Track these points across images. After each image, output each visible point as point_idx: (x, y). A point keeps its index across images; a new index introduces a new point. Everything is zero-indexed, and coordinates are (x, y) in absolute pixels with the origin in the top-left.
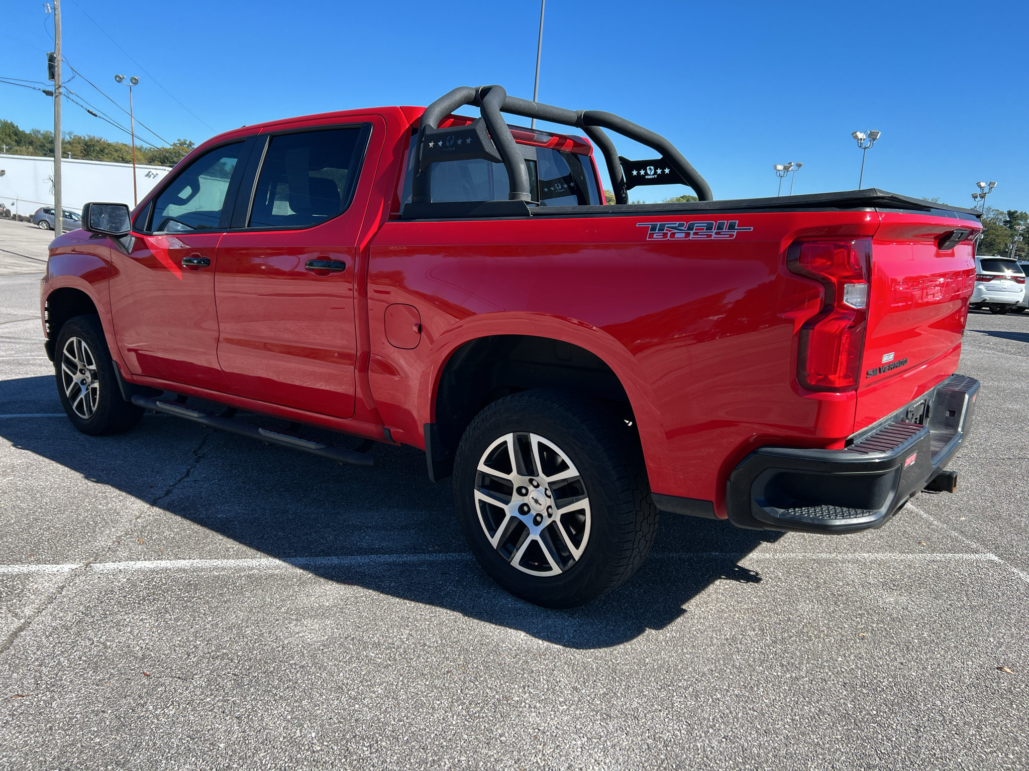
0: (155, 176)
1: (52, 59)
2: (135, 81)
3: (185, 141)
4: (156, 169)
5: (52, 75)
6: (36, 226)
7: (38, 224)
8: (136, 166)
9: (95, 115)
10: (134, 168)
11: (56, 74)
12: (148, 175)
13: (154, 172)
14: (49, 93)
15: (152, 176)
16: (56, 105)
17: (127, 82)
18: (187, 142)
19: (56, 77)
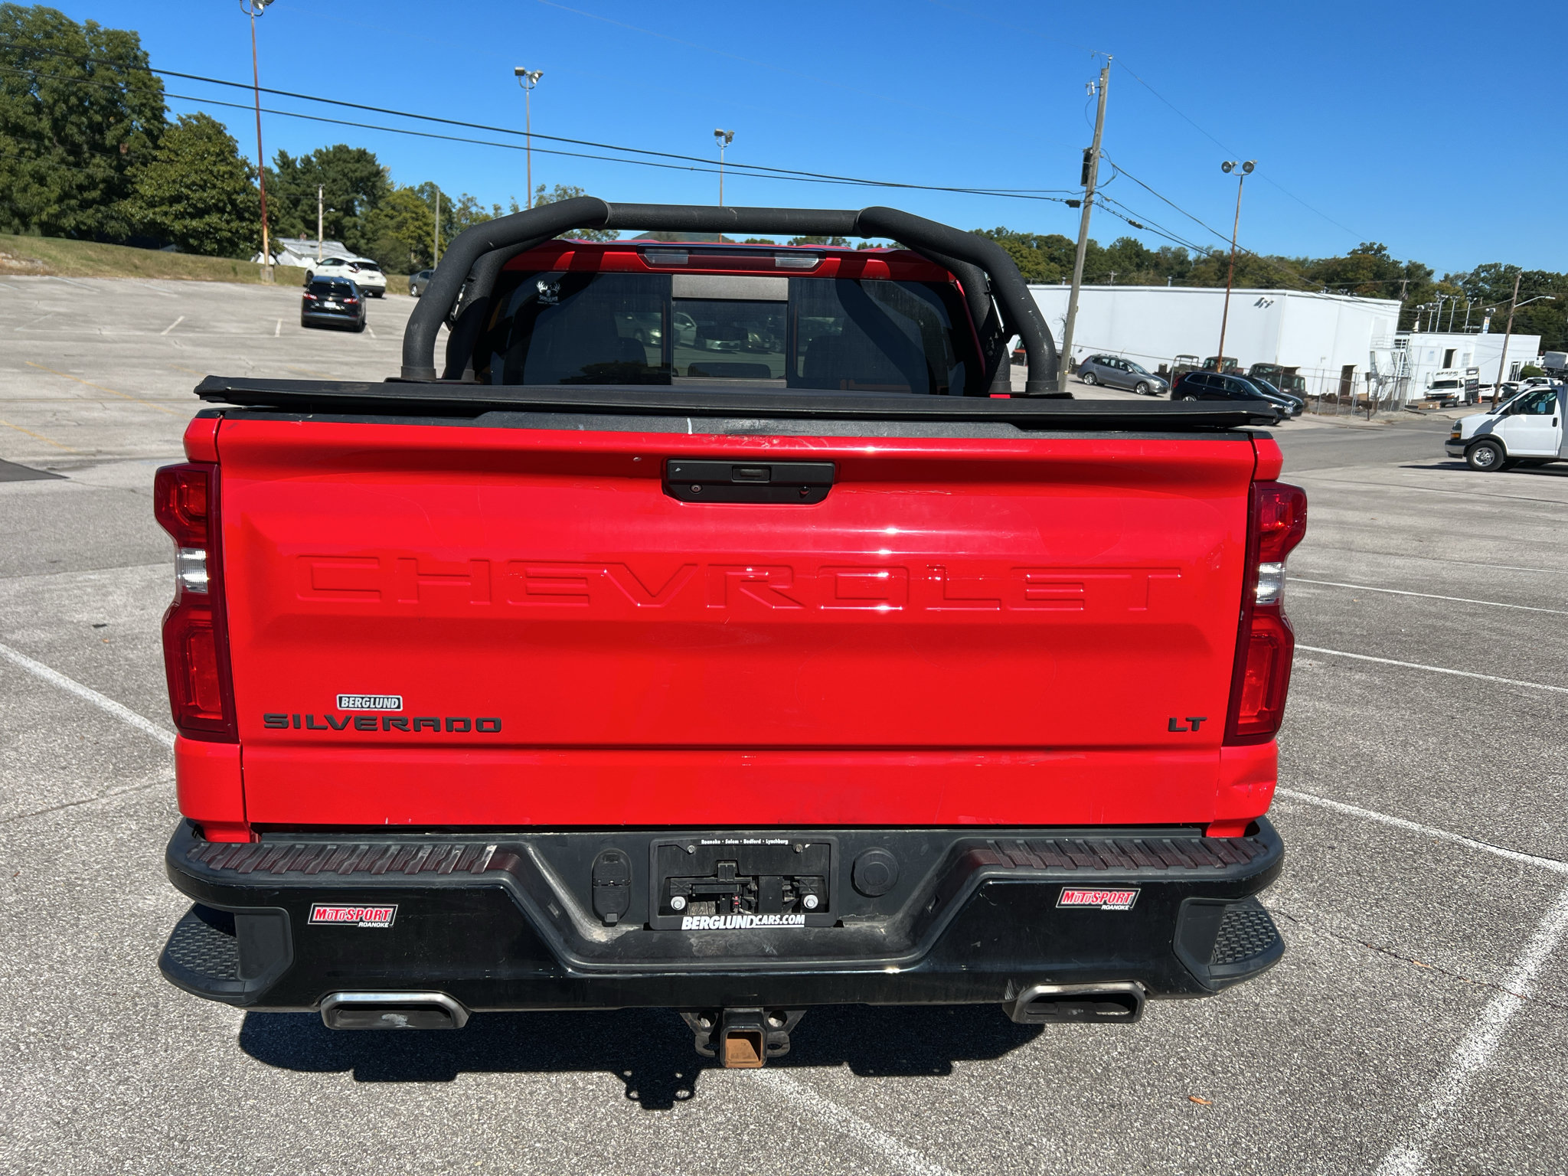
0: (1268, 305)
1: (1088, 157)
2: (1249, 167)
3: (1372, 244)
4: (1272, 294)
5: (1085, 180)
6: (1080, 380)
7: (1083, 378)
8: (1231, 290)
9: (1140, 227)
10: (1228, 293)
11: (1090, 176)
12: (1259, 304)
13: (1267, 298)
14: (1074, 204)
15: (1265, 305)
16: (1085, 218)
17: (1238, 170)
18: (1375, 247)
19: (1089, 181)
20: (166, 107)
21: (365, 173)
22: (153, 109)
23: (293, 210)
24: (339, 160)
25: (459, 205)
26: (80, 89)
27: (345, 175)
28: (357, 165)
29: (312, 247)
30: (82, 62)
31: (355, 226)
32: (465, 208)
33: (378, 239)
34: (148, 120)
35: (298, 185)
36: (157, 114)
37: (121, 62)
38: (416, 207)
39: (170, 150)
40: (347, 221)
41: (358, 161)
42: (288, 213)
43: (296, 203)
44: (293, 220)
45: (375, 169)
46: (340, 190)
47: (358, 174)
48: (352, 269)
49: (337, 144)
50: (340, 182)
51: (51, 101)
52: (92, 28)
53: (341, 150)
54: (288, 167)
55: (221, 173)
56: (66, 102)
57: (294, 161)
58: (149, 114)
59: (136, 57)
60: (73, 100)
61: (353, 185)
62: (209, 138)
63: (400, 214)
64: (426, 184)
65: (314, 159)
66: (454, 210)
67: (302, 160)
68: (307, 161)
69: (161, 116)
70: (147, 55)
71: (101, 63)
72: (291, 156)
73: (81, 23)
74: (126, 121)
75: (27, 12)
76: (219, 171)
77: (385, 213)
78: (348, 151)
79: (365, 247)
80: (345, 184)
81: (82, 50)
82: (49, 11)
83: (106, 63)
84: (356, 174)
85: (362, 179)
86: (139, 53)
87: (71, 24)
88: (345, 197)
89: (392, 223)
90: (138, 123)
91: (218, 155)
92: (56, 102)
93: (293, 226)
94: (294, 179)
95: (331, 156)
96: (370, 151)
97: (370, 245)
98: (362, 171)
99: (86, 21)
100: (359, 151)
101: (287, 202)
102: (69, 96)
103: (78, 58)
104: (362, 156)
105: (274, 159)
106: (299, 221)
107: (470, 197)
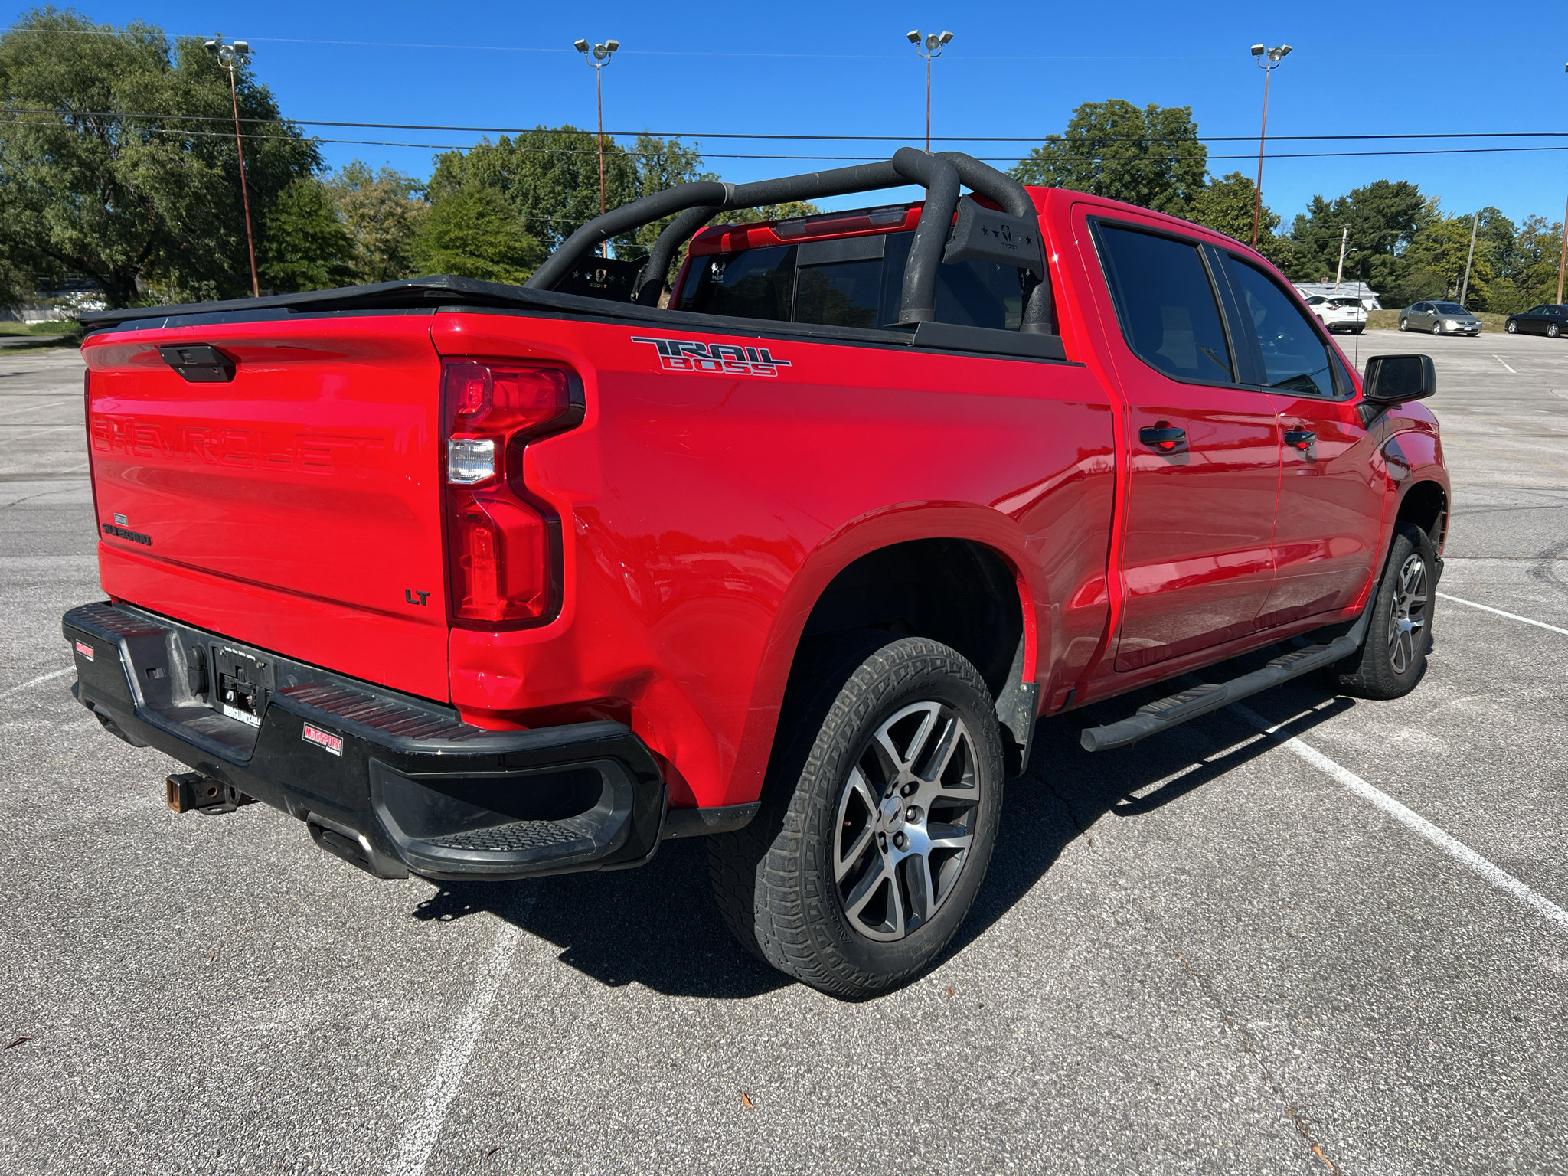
20: (1206, 171)
21: (1403, 207)
22: (1194, 174)
23: (1320, 254)
24: (1375, 197)
25: (1523, 229)
26: (1133, 167)
27: (1379, 212)
28: (1395, 200)
29: (1328, 289)
30: (1138, 144)
31: (1384, 264)
32: (1531, 230)
33: (1409, 275)
34: (1189, 186)
35: (1328, 228)
36: (1197, 180)
37: (1172, 137)
38: (1461, 236)
39: (1199, 211)
40: (1376, 259)
41: (1397, 195)
42: (1314, 257)
43: (1323, 247)
44: (1317, 263)
45: (1414, 200)
46: (1371, 228)
47: (1394, 209)
48: (1330, 306)
49: (1376, 181)
50: (1372, 219)
51: (1108, 181)
52: (1152, 111)
53: (1381, 186)
54: (1321, 212)
55: (1241, 226)
56: (1120, 180)
57: (1328, 205)
58: (1190, 179)
59: (1186, 130)
60: (1127, 178)
61: (1388, 222)
62: (1235, 195)
63: (1442, 246)
64: (1485, 210)
65: (1349, 200)
66: (1515, 235)
67: (1336, 204)
68: (1342, 203)
69: (1201, 181)
70: (1196, 126)
71: (1155, 140)
72: (1326, 201)
73: (1143, 108)
74: (1170, 190)
75: (1100, 108)
76: (1239, 225)
77: (1423, 246)
78: (1388, 187)
79: (1393, 284)
80: (1379, 221)
81: (1139, 132)
82: (1117, 102)
83: (1158, 140)
84: (1392, 209)
85: (1398, 214)
86: (1189, 126)
87: (1135, 110)
88: (1377, 235)
89: (1430, 256)
90: (1182, 189)
91: (1241, 209)
92: (1113, 181)
93: (1317, 270)
94: (1325, 222)
95: (1368, 194)
96: (1412, 183)
97: (1399, 282)
98: (1400, 204)
99: (1148, 106)
100: (1399, 184)
101: (1315, 246)
102: (1123, 175)
103: (1135, 140)
104: (1402, 189)
105: (1308, 206)
106: (1323, 263)
107: (1538, 217)
